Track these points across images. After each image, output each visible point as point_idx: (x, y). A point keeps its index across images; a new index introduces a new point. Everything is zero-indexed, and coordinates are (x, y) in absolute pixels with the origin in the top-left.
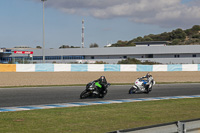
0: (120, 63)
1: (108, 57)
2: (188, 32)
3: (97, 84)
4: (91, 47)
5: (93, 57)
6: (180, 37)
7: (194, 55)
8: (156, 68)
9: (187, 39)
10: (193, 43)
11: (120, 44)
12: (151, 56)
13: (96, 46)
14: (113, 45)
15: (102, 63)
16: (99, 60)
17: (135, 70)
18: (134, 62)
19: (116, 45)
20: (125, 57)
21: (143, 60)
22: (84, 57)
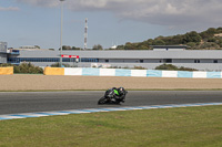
2: (203, 35)
3: (116, 92)
5: (107, 61)
6: (194, 41)
7: (216, 61)
9: (202, 42)
10: (209, 47)
22: (98, 60)
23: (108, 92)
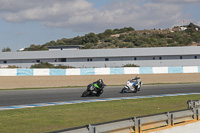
0: (32, 67)
1: (21, 61)
2: (100, 36)
4: (4, 51)
5: (5, 62)
6: (92, 41)
7: (107, 59)
8: (69, 72)
9: (99, 43)
10: (106, 47)
11: (33, 48)
12: (64, 60)
13: (8, 50)
14: (26, 50)
15: (14, 67)
16: (12, 65)
17: (48, 74)
18: (47, 66)
19: (29, 49)
20: (38, 61)
21: (56, 64)
23: (89, 86)
